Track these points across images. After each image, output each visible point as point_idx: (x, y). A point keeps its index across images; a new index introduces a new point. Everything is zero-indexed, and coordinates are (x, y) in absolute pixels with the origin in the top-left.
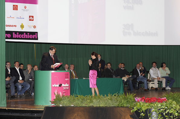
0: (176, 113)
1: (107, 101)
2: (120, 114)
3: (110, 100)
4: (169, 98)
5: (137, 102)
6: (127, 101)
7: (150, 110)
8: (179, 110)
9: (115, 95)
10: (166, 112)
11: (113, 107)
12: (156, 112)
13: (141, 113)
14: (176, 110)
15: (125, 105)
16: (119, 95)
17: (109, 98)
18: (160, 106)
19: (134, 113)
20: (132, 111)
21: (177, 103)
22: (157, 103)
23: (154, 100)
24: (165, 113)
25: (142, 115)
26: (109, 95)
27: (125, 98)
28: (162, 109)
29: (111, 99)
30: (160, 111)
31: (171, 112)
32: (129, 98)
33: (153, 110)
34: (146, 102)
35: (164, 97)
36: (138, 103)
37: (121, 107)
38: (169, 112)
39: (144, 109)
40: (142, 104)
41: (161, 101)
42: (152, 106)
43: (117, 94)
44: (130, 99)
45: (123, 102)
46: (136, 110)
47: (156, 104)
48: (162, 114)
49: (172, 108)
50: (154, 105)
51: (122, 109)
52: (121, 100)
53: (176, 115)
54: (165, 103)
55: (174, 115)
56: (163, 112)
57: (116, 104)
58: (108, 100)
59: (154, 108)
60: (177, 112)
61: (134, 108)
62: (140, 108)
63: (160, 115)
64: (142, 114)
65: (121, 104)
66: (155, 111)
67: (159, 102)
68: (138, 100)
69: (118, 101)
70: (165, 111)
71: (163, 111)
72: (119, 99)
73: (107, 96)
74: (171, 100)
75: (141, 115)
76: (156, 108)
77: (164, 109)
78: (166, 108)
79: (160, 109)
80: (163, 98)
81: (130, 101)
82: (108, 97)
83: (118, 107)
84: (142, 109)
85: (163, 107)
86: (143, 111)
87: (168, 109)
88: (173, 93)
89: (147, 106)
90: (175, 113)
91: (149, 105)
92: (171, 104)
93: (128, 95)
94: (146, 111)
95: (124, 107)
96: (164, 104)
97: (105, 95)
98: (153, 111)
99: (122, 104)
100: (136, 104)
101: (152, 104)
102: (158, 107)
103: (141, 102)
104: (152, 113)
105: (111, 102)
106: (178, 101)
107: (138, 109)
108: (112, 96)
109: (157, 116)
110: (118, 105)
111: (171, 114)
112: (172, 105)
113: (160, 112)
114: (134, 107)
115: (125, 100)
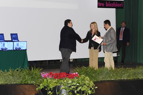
0: (90, 91)
1: (7, 77)
2: (24, 93)
3: (12, 76)
4: (81, 73)
5: (44, 78)
6: (32, 78)
7: (59, 87)
8: (93, 87)
9: (17, 70)
10: (78, 90)
11: (15, 84)
12: (66, 90)
13: (48, 91)
14: (90, 87)
15: (29, 82)
16: (22, 70)
17: (11, 74)
18: (71, 82)
19: (40, 92)
20: (37, 89)
21: (91, 79)
22: (67, 79)
23: (64, 76)
24: (76, 90)
25: (50, 94)
26: (10, 70)
27: (29, 73)
28: (73, 86)
29: (13, 74)
30: (70, 88)
31: (83, 89)
32: (34, 73)
33: (63, 87)
34: (55, 78)
35: (75, 72)
36: (45, 80)
37: (25, 84)
38: (81, 89)
39: (51, 86)
40: (49, 80)
41: (72, 77)
42: (62, 83)
43: (20, 69)
44: (36, 74)
45: (27, 78)
46: (42, 88)
47: (66, 81)
48: (73, 92)
49: (85, 84)
50: (64, 81)
51: (27, 87)
52: (25, 76)
53: (90, 93)
54: (77, 78)
55: (87, 94)
56: (74, 90)
57: (18, 81)
58: (9, 76)
59: (64, 85)
60: (91, 89)
61: (40, 86)
62: (47, 86)
63: (71, 94)
64: (50, 92)
65: (24, 80)
66: (64, 89)
67: (69, 78)
68: (45, 76)
69: (20, 77)
70: (77, 88)
71: (74, 88)
72: (22, 75)
73: (8, 71)
74: (83, 76)
75: (48, 93)
76: (66, 85)
77: (75, 86)
78: (78, 84)
79: (70, 87)
80: (74, 74)
81: (35, 77)
82: (9, 73)
83: (21, 84)
84: (49, 86)
85: (74, 84)
86: (50, 89)
87: (80, 86)
88: (86, 68)
89: (55, 82)
90: (88, 90)
91: (58, 82)
92: (83, 80)
93: (33, 69)
94: (55, 88)
95: (28, 84)
96: (76, 80)
97: (6, 71)
98: (63, 89)
99: (26, 81)
100: (43, 81)
101: (61, 80)
102: (68, 84)
103: (48, 78)
104: (61, 91)
105: (12, 78)
106: (92, 76)
107: (45, 87)
108: (13, 71)
109: (67, 94)
110: (21, 82)
111: (83, 92)
112: (85, 81)
113: (70, 90)
114: (40, 84)
115: (29, 76)
